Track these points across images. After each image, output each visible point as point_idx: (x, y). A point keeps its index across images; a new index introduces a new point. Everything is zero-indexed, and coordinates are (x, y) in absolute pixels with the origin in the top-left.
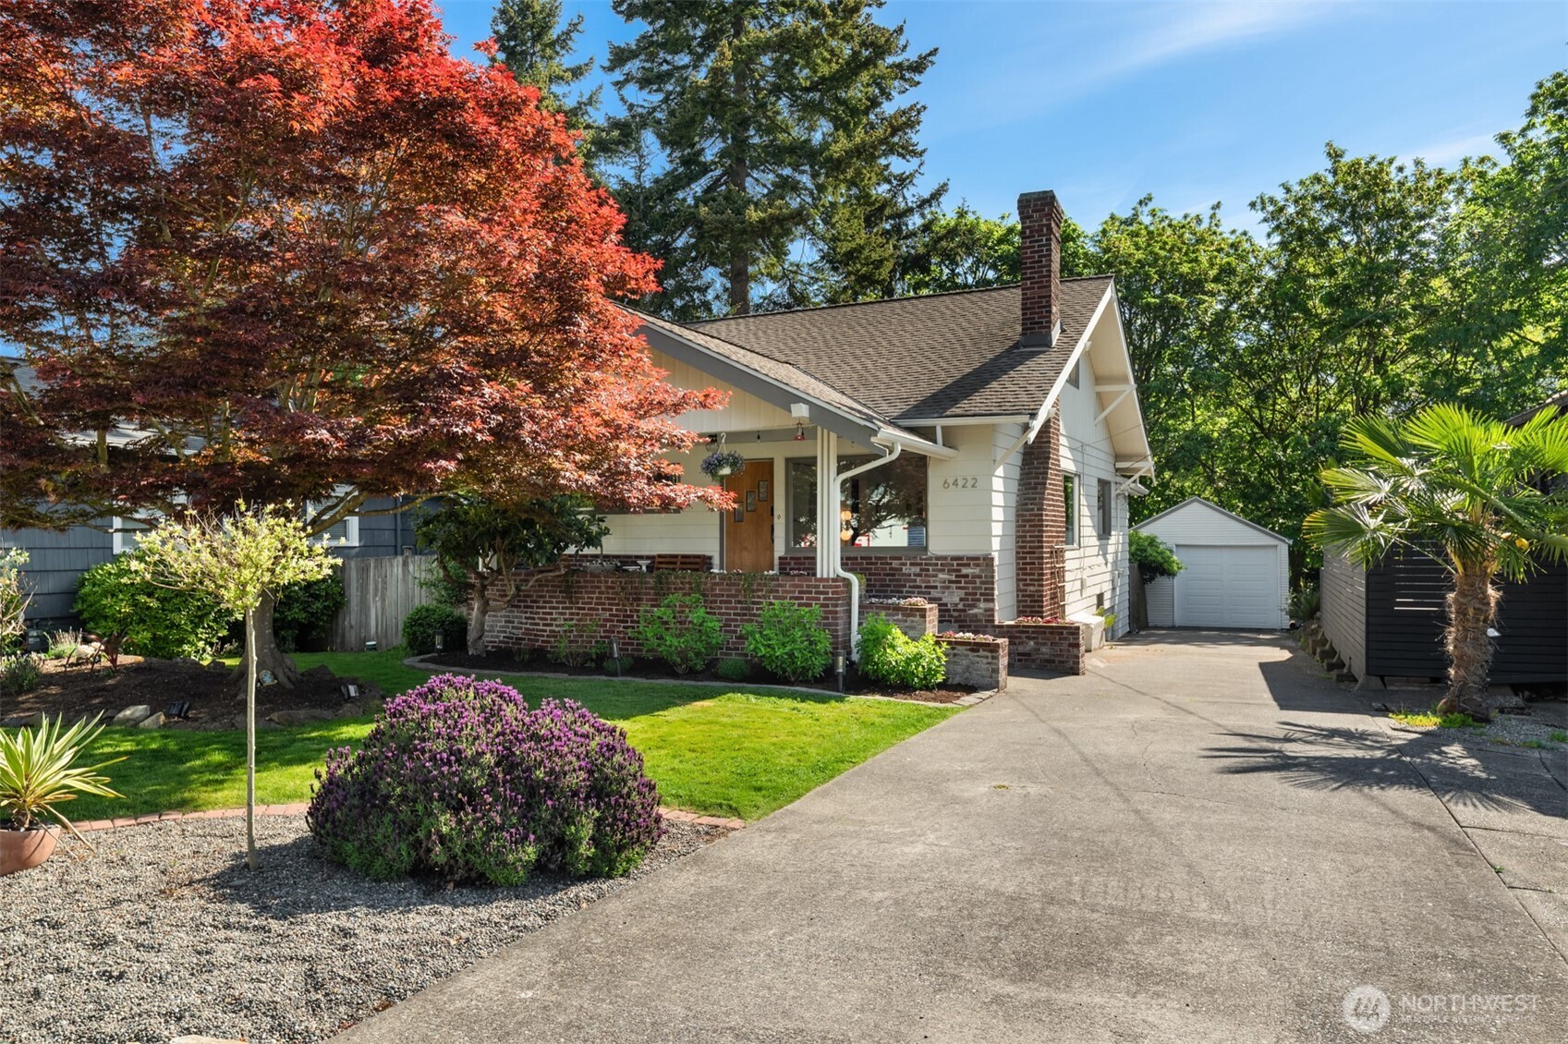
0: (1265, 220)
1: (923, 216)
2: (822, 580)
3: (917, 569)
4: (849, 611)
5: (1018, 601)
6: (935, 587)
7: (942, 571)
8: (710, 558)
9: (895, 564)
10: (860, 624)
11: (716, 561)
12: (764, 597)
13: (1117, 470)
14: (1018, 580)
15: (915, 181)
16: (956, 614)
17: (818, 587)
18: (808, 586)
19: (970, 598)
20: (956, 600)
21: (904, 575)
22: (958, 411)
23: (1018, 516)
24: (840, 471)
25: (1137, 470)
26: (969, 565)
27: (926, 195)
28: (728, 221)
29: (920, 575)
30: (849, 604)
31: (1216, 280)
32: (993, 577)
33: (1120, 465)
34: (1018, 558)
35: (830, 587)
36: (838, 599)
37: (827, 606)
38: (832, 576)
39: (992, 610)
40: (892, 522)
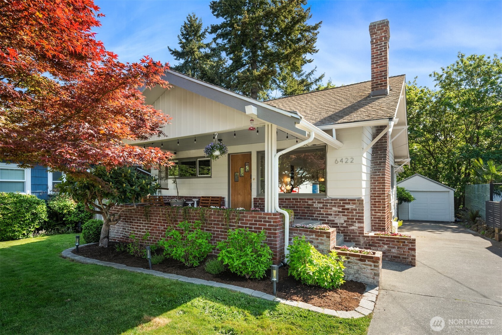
0: (435, 80)
1: (316, 85)
2: (268, 214)
3: (321, 205)
4: (283, 232)
5: (372, 220)
6: (331, 215)
7: (335, 206)
8: (224, 198)
9: (310, 202)
10: (290, 240)
11: (226, 200)
12: (235, 222)
13: (395, 162)
14: (371, 210)
15: (314, 73)
16: (342, 229)
17: (265, 218)
18: (259, 217)
19: (350, 221)
20: (343, 221)
21: (315, 208)
22: (345, 121)
23: (371, 178)
24: (278, 151)
25: (403, 162)
26: (349, 203)
27: (318, 78)
28: (248, 77)
29: (323, 208)
30: (284, 228)
31: (417, 101)
32: (363, 210)
33: (396, 160)
34: (371, 199)
35: (272, 218)
36: (277, 226)
37: (270, 229)
38: (273, 212)
39: (363, 227)
40: (307, 182)
